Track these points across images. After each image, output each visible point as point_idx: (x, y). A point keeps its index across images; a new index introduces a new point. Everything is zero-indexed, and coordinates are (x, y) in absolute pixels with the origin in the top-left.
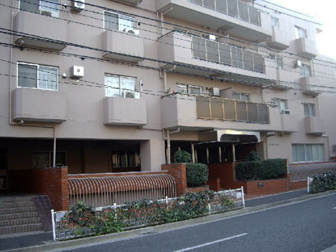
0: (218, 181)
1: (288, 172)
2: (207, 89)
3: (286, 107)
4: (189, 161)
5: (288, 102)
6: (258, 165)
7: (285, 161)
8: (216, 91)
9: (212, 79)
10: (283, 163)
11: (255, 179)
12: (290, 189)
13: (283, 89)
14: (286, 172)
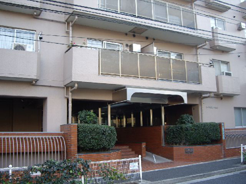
0: (144, 145)
1: (223, 138)
2: (127, 45)
3: (229, 69)
4: (95, 123)
5: (231, 64)
6: (187, 129)
7: (220, 125)
8: (137, 47)
9: (134, 36)
10: (217, 127)
11: (184, 144)
12: (225, 157)
13: (224, 51)
14: (221, 137)
